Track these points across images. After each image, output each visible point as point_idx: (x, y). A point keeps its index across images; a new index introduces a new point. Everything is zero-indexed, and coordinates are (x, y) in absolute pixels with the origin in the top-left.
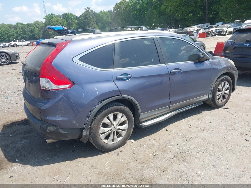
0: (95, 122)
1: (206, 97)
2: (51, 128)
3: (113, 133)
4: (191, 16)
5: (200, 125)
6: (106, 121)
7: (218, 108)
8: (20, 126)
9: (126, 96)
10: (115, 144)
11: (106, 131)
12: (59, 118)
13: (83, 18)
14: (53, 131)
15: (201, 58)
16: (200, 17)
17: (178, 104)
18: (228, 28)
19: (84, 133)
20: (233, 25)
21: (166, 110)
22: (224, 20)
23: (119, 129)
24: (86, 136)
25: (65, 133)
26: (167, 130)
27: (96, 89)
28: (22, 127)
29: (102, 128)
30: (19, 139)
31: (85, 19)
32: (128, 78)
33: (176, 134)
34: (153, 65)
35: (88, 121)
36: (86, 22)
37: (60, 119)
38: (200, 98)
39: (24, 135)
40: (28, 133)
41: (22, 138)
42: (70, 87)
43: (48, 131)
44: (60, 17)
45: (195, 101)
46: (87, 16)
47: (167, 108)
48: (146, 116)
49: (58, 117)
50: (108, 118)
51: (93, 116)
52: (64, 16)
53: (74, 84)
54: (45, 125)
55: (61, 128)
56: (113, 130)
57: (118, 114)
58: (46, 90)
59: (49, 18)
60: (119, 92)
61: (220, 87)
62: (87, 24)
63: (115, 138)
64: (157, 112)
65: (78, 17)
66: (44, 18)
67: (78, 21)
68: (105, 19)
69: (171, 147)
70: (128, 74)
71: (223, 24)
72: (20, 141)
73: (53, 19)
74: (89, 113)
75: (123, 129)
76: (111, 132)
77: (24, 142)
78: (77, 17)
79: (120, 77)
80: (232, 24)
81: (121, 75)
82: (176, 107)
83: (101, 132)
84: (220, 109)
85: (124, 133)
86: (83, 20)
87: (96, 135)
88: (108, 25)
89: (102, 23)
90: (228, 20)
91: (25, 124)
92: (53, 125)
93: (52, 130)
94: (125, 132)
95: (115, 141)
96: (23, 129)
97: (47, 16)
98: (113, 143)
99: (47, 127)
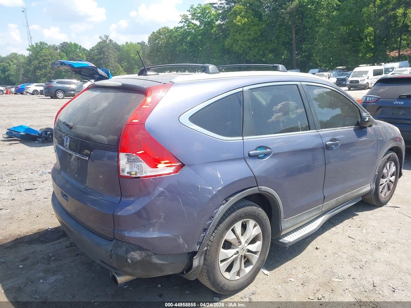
0: (213, 239)
1: (367, 188)
2: (136, 255)
3: (239, 259)
4: (271, 57)
5: (368, 238)
6: (229, 236)
7: (381, 206)
8: (33, 246)
9: (264, 188)
10: (242, 281)
11: (229, 256)
12: (153, 234)
13: (98, 52)
14: (139, 261)
15: (367, 121)
16: (284, 59)
17: (333, 202)
18: (329, 78)
19: (196, 262)
20: (335, 74)
21: (318, 212)
22: (321, 66)
23: (249, 251)
24: (198, 266)
25: (162, 264)
26: (317, 248)
27: (219, 176)
28: (38, 247)
29: (222, 250)
30: (41, 274)
31: (100, 54)
32: (266, 155)
33: (337, 255)
34: (301, 132)
35: (205, 237)
36: (101, 59)
37: (156, 235)
38: (361, 189)
39: (48, 264)
40: (55, 260)
41: (46, 271)
42: (176, 172)
43: (129, 261)
44: (56, 49)
45: (354, 195)
46: (104, 49)
47: (319, 209)
48: (291, 225)
49: (153, 231)
50: (233, 231)
51: (214, 227)
52: (63, 47)
53: (183, 165)
54: (124, 249)
55: (155, 254)
56: (240, 254)
57: (248, 221)
58: (132, 178)
59: (37, 49)
60: (255, 180)
61: (385, 171)
62: (103, 61)
63: (242, 268)
64: (306, 217)
65: (87, 50)
66: (28, 50)
67: (87, 56)
68: (133, 56)
69: (340, 280)
70: (266, 148)
71: (319, 72)
72: (44, 278)
73: (44, 51)
74: (207, 221)
75: (254, 251)
76: (237, 258)
77: (52, 279)
78: (85, 50)
79: (256, 152)
80: (334, 72)
81: (256, 150)
82: (331, 206)
83: (221, 258)
84: (383, 208)
85: (255, 259)
86: (97, 55)
87: (214, 265)
88: (138, 65)
89: (128, 62)
90: (326, 67)
91: (43, 242)
92: (140, 249)
93: (139, 258)
94: (257, 256)
95: (242, 275)
96: (41, 251)
97: (32, 46)
98: (238, 278)
99: (127, 252)
